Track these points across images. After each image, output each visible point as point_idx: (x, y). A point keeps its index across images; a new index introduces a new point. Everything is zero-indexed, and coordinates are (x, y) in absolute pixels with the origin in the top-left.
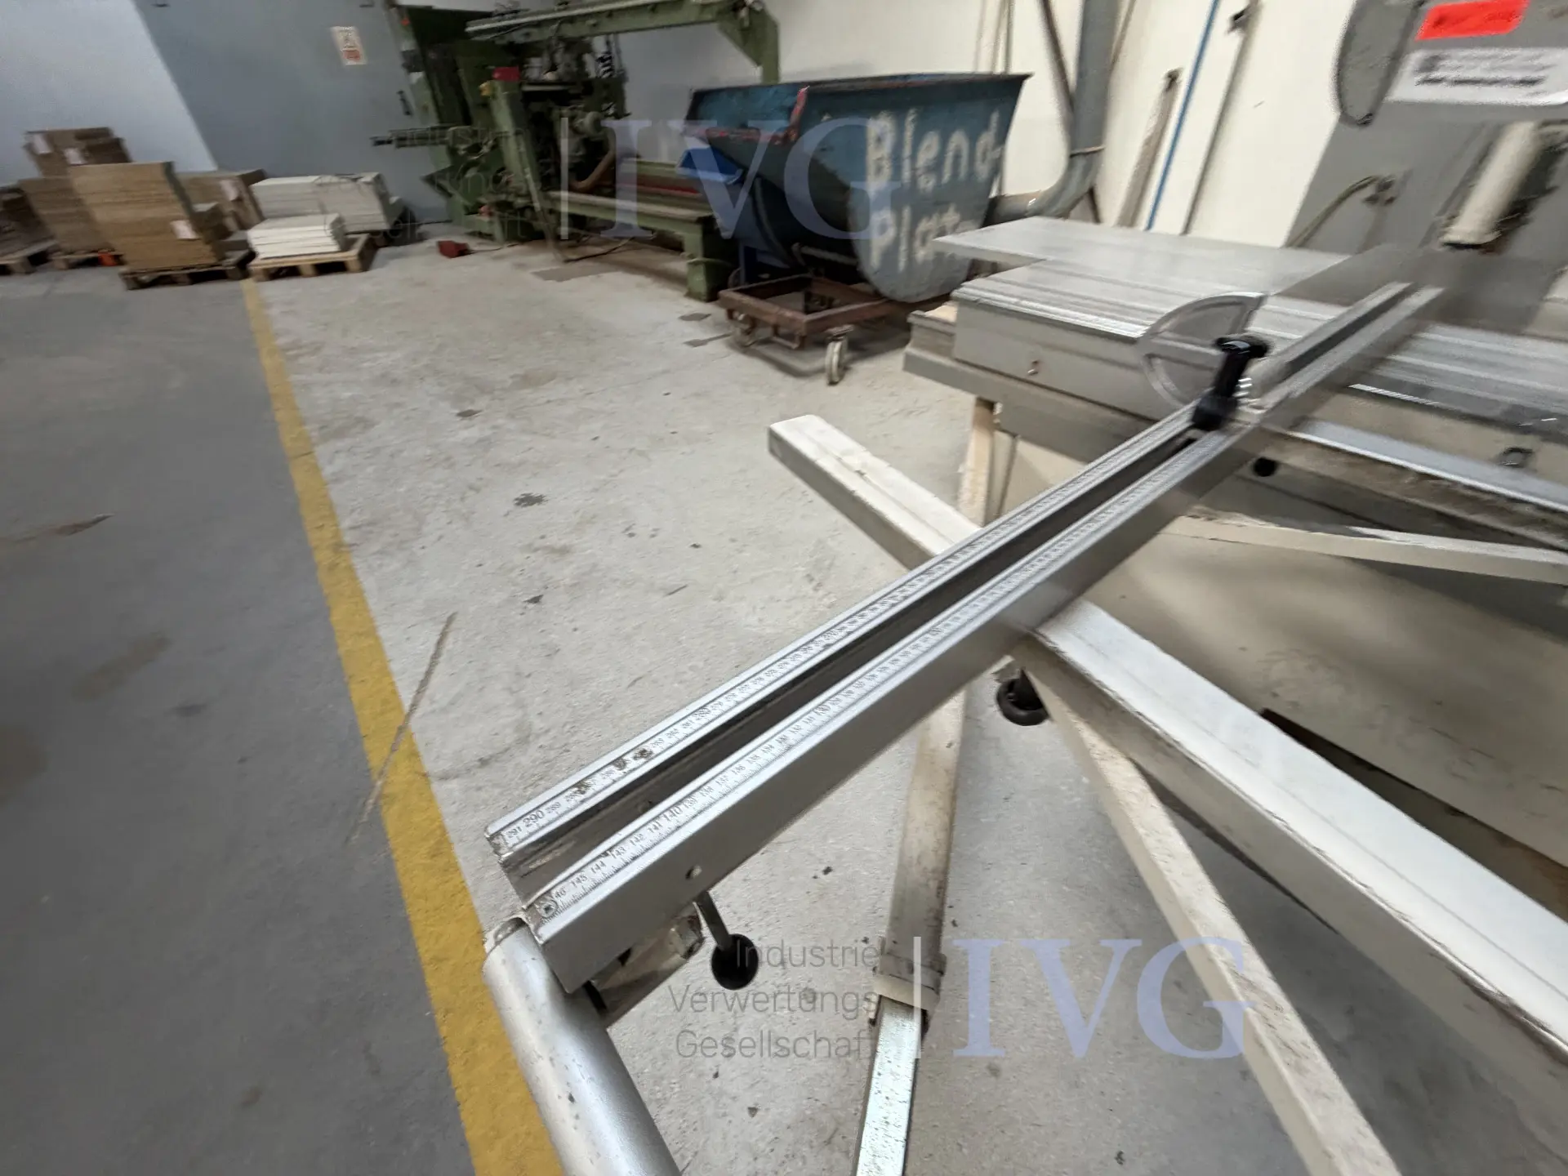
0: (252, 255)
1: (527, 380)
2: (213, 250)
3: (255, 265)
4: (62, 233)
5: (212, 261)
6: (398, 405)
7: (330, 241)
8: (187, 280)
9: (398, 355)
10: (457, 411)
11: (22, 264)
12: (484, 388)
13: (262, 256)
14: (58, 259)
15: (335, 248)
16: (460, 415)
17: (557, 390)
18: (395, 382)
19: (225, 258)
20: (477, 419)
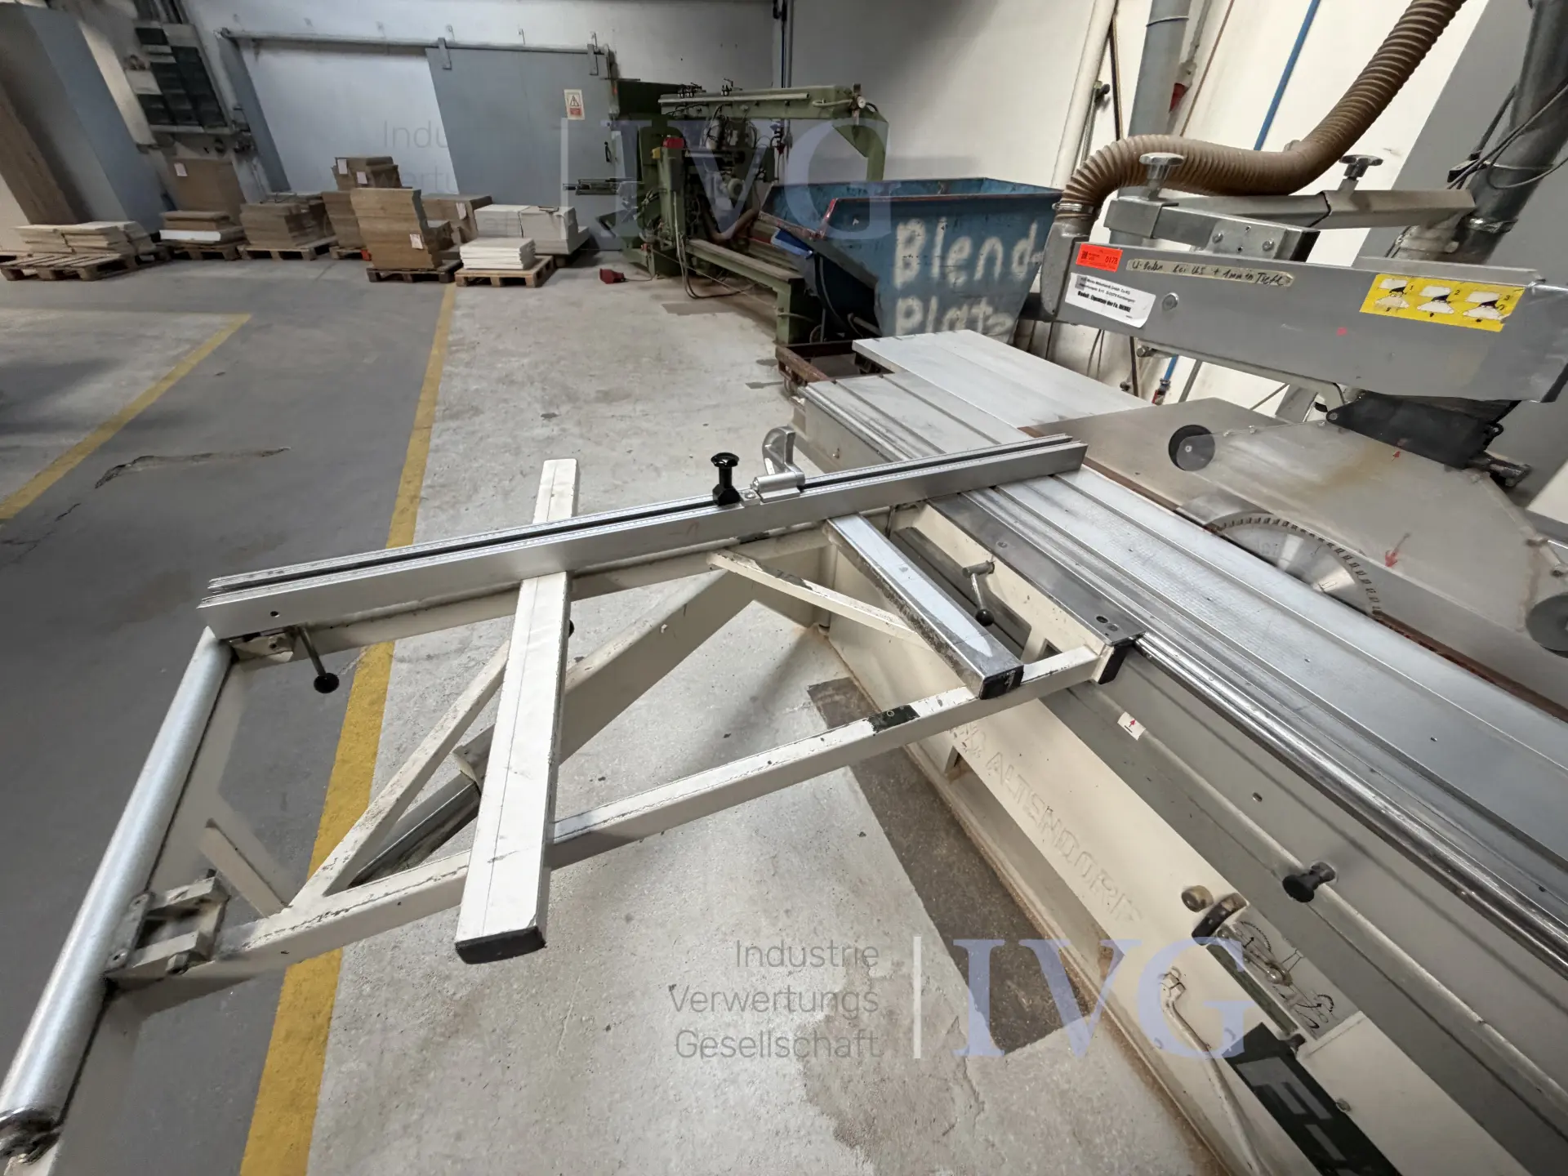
0: (461, 265)
1: (607, 397)
2: (433, 259)
3: (460, 274)
4: (341, 232)
5: (432, 267)
6: (506, 401)
7: (518, 260)
8: (410, 278)
9: (525, 361)
10: (544, 412)
11: (310, 253)
12: (572, 398)
13: (465, 267)
14: (334, 251)
15: (521, 266)
16: (543, 416)
17: (625, 408)
18: (512, 382)
19: (441, 264)
20: (554, 420)
